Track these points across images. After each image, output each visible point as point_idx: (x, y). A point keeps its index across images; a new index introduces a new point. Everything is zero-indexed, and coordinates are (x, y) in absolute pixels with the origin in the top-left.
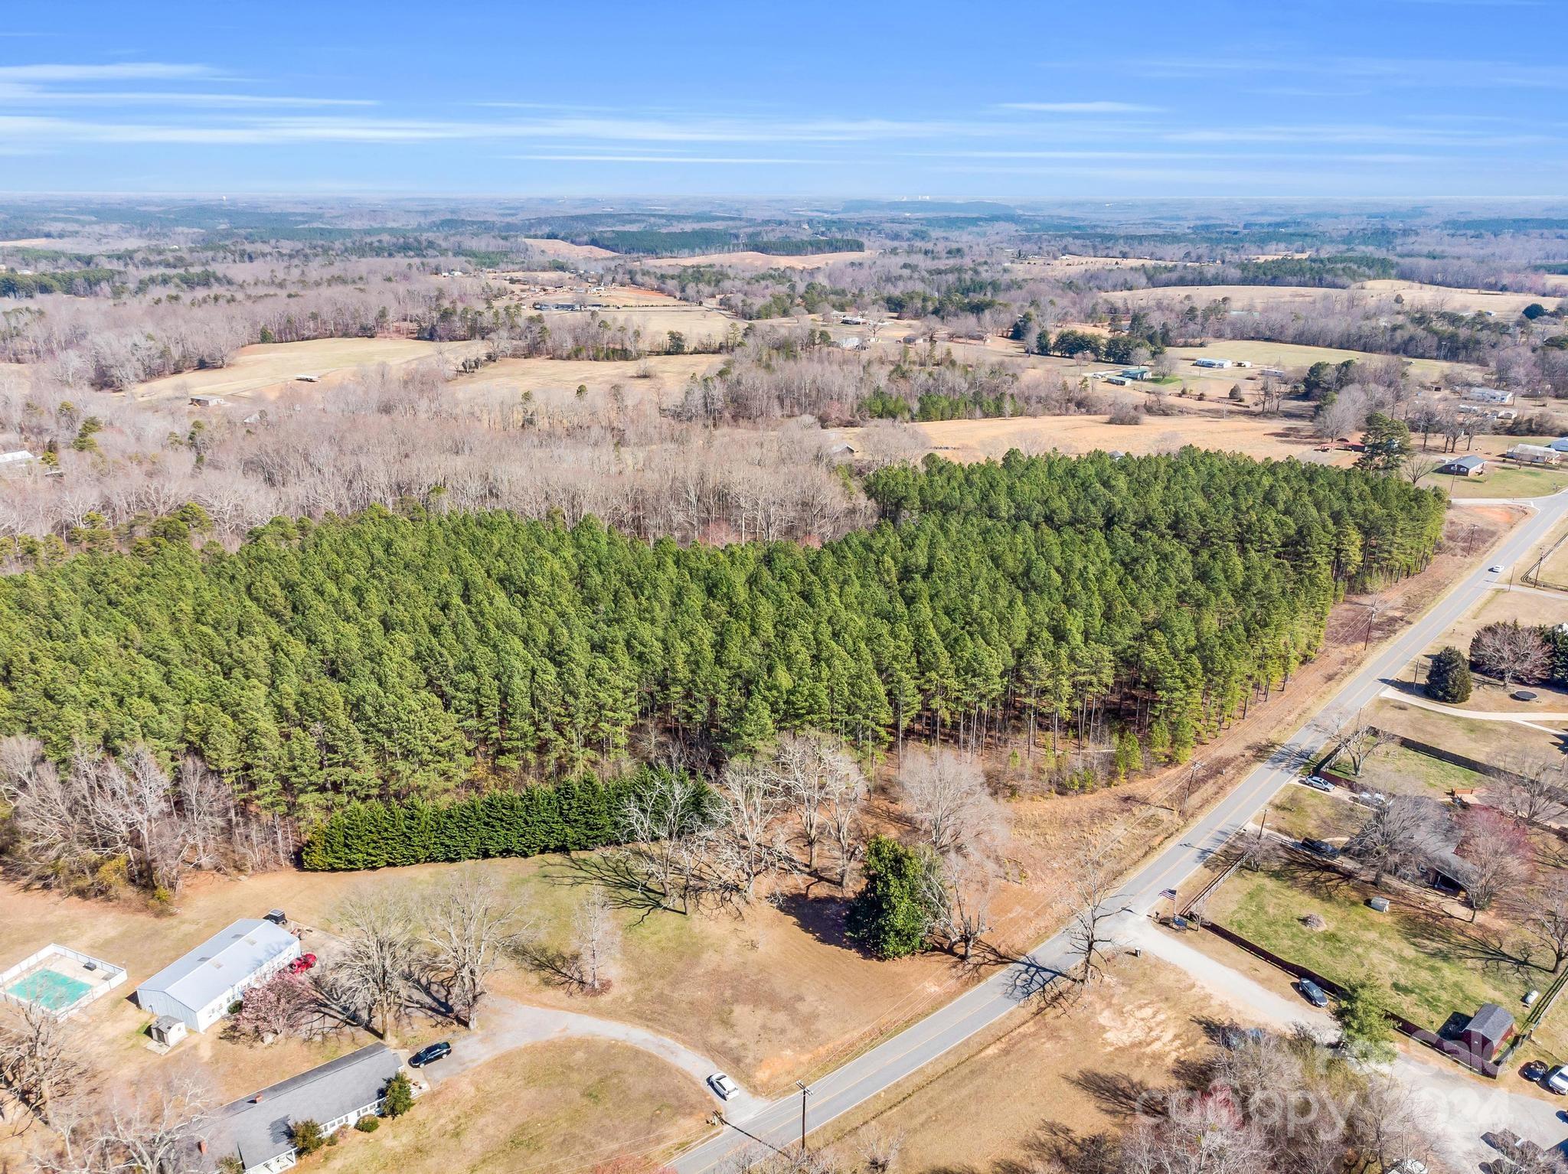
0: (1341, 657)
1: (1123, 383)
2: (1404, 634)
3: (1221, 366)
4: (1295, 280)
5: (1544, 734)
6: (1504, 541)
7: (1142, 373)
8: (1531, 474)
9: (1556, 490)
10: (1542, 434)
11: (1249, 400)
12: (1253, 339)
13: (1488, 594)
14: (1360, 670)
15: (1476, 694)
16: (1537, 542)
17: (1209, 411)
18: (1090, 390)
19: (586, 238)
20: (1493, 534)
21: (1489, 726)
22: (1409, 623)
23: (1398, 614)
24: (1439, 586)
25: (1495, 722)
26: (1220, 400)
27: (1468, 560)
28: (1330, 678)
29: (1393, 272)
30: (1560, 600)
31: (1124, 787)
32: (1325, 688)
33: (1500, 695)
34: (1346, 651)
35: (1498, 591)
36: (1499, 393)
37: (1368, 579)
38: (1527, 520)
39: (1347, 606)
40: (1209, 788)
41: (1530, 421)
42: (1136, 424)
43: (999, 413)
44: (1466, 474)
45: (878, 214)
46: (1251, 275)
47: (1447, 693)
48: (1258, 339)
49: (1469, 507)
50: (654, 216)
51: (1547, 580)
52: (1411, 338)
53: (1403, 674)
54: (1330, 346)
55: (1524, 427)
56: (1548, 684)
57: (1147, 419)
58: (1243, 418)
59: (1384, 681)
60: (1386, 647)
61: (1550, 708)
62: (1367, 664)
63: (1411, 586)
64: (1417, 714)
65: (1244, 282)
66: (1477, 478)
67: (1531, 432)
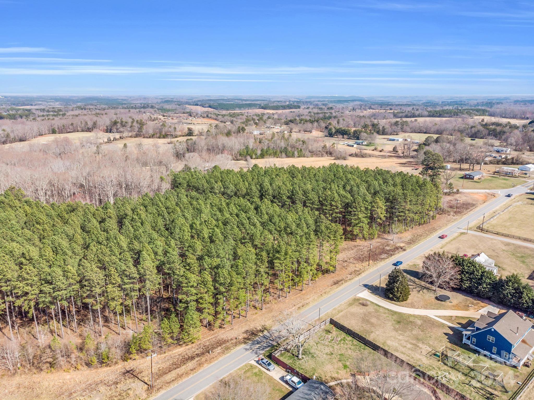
0: (353, 270)
1: (353, 146)
3: (398, 140)
4: (448, 115)
5: (443, 325)
6: (478, 209)
7: (362, 143)
8: (504, 179)
9: (513, 187)
10: (518, 164)
11: (400, 153)
12: (419, 133)
13: (456, 235)
14: (356, 279)
15: (414, 296)
16: (494, 210)
17: (382, 156)
18: (335, 148)
20: (473, 205)
21: (412, 319)
22: (404, 250)
23: (402, 245)
24: (432, 231)
25: (414, 316)
26: (390, 152)
27: (456, 217)
28: (336, 283)
29: (487, 114)
30: (492, 239)
32: (328, 289)
33: (430, 296)
34: (358, 266)
35: (462, 233)
36: (505, 149)
38: (494, 199)
39: (379, 240)
40: (191, 365)
41: (513, 158)
42: (345, 160)
44: (473, 179)
46: (432, 114)
47: (394, 295)
48: (421, 133)
49: (469, 193)
51: (490, 229)
52: (478, 131)
53: (376, 283)
55: (510, 161)
56: (458, 290)
57: (350, 158)
58: (394, 158)
59: (366, 286)
60: (383, 262)
61: (457, 307)
62: (364, 274)
63: (418, 230)
64: (370, 309)
65: (429, 116)
66: (477, 181)
67: (513, 163)
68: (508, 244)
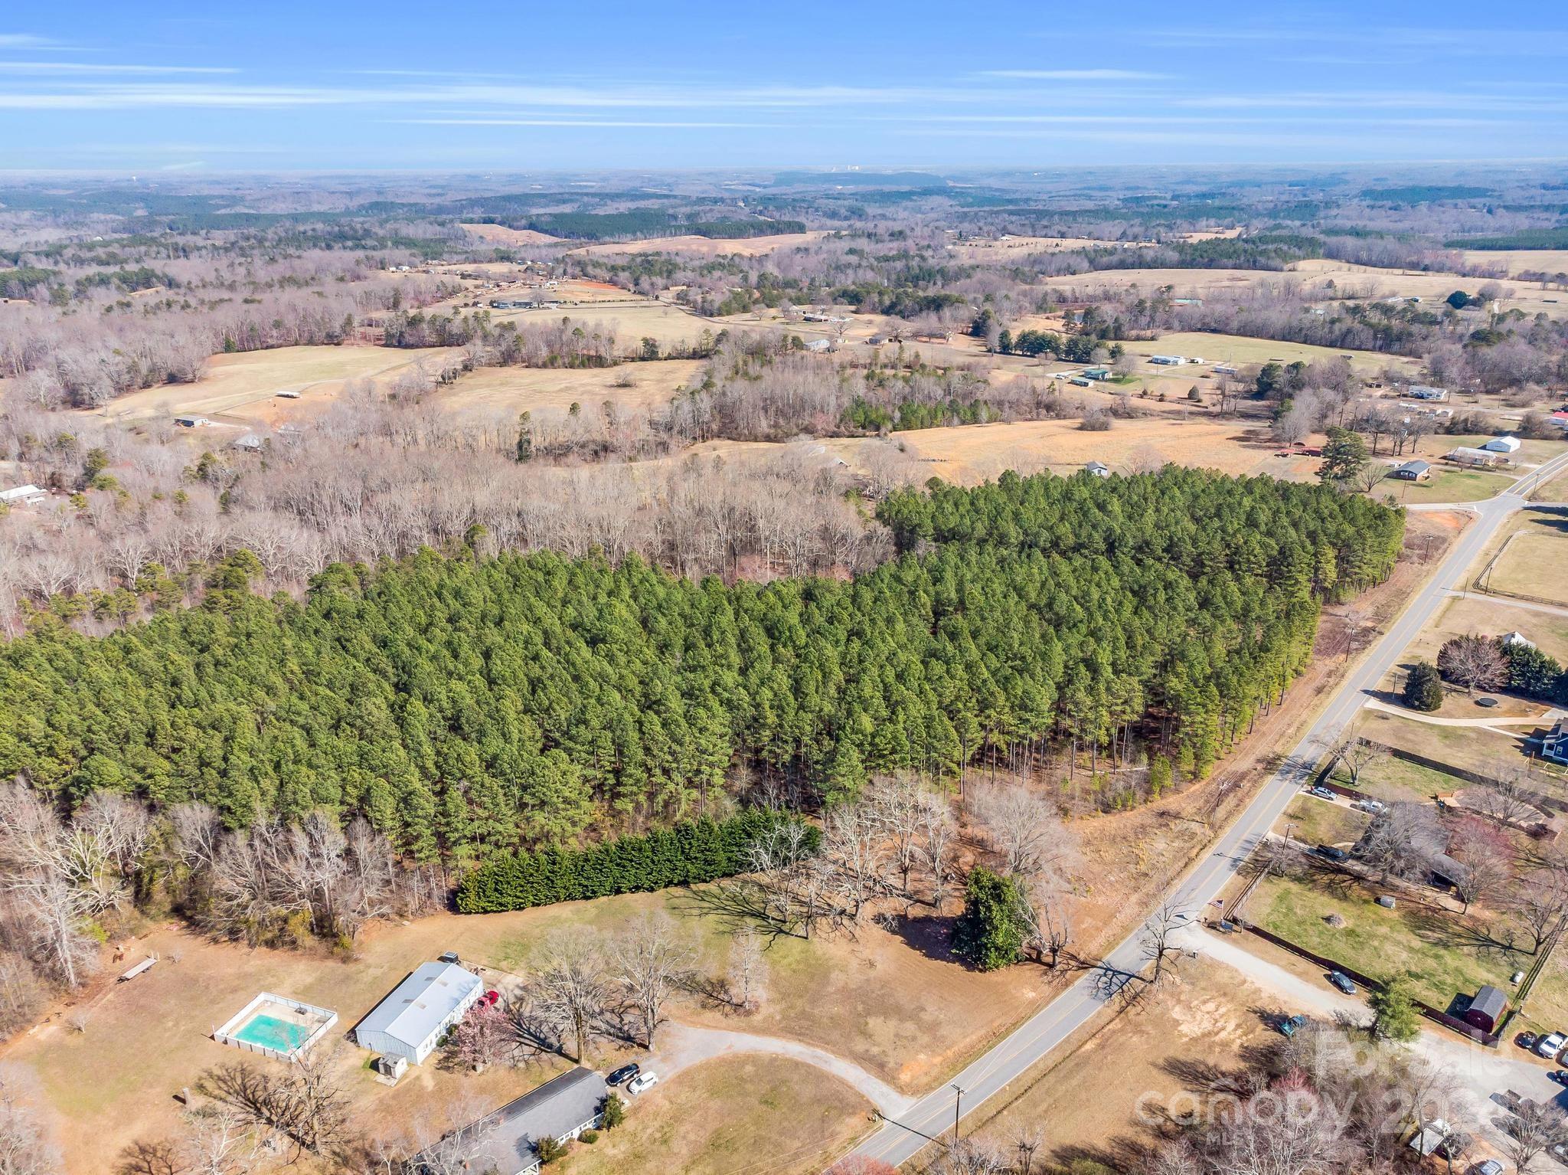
0: (1326, 670)
1: (1086, 385)
2: (1378, 644)
3: (1176, 363)
4: (1231, 262)
5: (1507, 737)
6: (1455, 547)
7: (1103, 374)
8: (1471, 476)
9: (1495, 493)
10: (1477, 433)
11: (1207, 399)
12: (1200, 330)
13: (1446, 602)
14: (1345, 683)
15: (1448, 702)
16: (1484, 548)
17: (1169, 412)
18: (1057, 393)
19: (524, 222)
20: (1444, 540)
21: (1460, 732)
22: (1381, 633)
23: (1370, 624)
24: (1402, 595)
25: (1466, 728)
26: (1180, 400)
27: (1425, 567)
28: (1319, 691)
29: (1322, 251)
30: (1508, 607)
31: (1159, 803)
32: (1316, 701)
33: (1466, 702)
34: (1330, 663)
35: (1455, 599)
36: (1435, 391)
37: (1341, 591)
38: (1471, 524)
39: (1325, 618)
40: (1230, 802)
41: (1466, 420)
42: (1106, 429)
43: (975, 420)
44: (1414, 479)
45: (811, 188)
46: (1188, 258)
47: (1422, 703)
48: (1205, 331)
49: (1421, 513)
50: (587, 194)
51: (1495, 587)
52: (1349, 331)
53: (1381, 684)
54: (1272, 338)
55: (1461, 427)
56: (1507, 690)
57: (1116, 423)
58: (1203, 420)
59: (1366, 692)
60: (1364, 658)
61: (1510, 713)
62: (1350, 675)
63: (1379, 596)
64: (1396, 723)
65: (1183, 264)
66: (1425, 482)
67: (1467, 431)
68: (1537, 614)
